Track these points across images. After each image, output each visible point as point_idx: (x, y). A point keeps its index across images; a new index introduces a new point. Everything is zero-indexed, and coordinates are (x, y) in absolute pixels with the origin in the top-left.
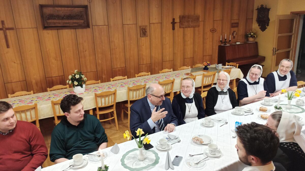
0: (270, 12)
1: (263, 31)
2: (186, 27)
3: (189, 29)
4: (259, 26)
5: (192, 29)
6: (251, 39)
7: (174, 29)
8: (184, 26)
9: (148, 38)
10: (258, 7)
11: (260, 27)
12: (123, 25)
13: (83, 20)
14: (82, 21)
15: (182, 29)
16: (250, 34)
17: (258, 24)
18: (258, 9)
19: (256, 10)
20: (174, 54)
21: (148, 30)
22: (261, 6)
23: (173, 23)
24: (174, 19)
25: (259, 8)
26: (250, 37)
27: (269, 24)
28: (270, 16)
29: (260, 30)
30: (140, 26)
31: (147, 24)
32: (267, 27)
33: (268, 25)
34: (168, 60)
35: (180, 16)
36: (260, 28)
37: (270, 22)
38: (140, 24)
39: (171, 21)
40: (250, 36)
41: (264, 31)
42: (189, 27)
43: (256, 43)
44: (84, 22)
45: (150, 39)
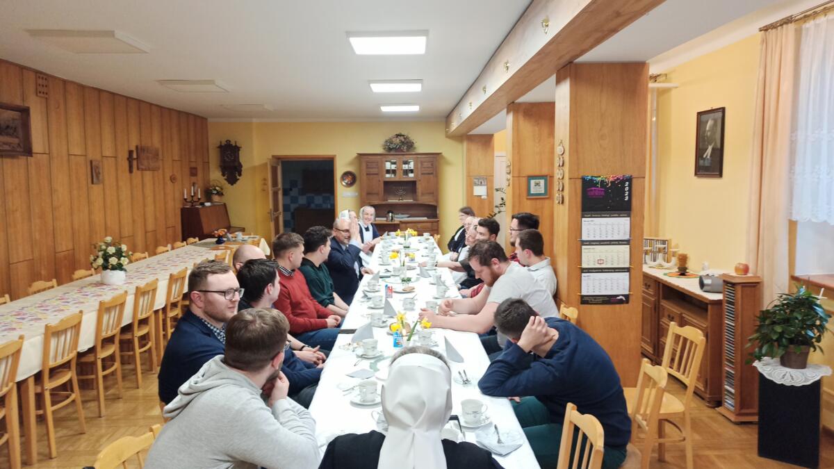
0: (241, 153)
1: (232, 185)
2: (146, 170)
3: (148, 172)
4: (223, 175)
5: (151, 172)
6: (216, 198)
7: (131, 171)
8: (143, 167)
9: (101, 186)
10: (221, 142)
11: (225, 177)
12: (69, 155)
13: (17, 137)
14: (16, 141)
15: (139, 172)
16: (215, 190)
17: (221, 173)
18: (220, 147)
19: (219, 147)
20: (134, 221)
21: (101, 171)
22: (226, 141)
23: (130, 159)
24: (131, 152)
25: (223, 144)
26: (216, 194)
27: (242, 173)
28: (242, 160)
29: (226, 182)
30: (91, 162)
31: (98, 157)
32: (238, 177)
33: (240, 175)
34: (127, 235)
35: (137, 147)
36: (226, 179)
37: (243, 169)
38: (90, 157)
39: (127, 155)
40: (215, 192)
41: (235, 185)
42: (149, 170)
43: (225, 205)
44: (19, 144)
45: (104, 189)
